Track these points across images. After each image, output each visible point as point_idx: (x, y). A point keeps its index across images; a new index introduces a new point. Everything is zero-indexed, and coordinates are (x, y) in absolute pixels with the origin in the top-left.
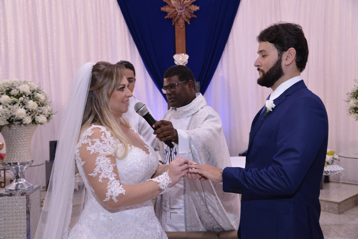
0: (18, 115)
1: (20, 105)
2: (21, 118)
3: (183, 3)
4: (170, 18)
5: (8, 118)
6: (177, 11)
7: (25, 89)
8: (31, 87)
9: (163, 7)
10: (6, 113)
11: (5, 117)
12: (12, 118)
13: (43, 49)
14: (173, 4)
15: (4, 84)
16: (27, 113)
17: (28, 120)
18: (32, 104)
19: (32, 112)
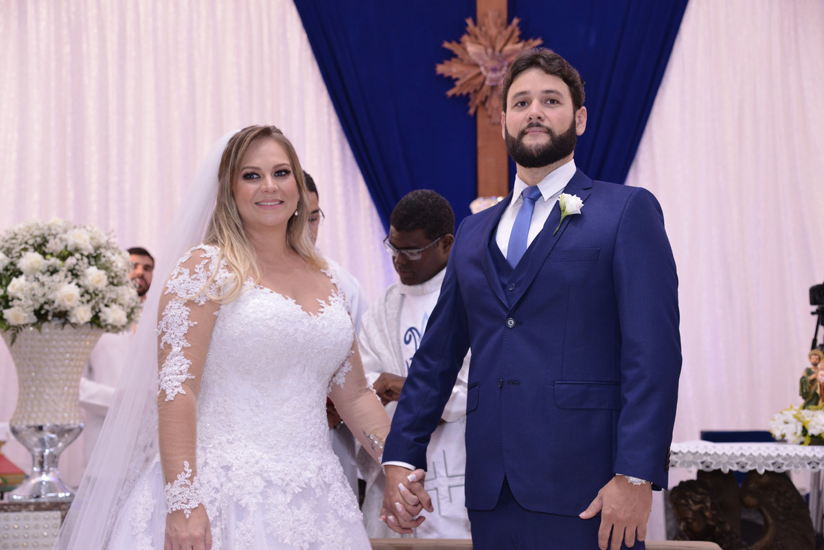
0: (63, 300)
1: (66, 277)
2: (68, 308)
3: (501, 51)
4: (461, 95)
5: (37, 306)
6: (484, 73)
7: (81, 238)
8: (92, 238)
9: (441, 63)
10: (33, 293)
11: (30, 303)
12: (46, 307)
13: (93, 177)
14: (471, 54)
15: (29, 228)
16: (82, 296)
17: (83, 314)
18: (94, 277)
19: (93, 295)
